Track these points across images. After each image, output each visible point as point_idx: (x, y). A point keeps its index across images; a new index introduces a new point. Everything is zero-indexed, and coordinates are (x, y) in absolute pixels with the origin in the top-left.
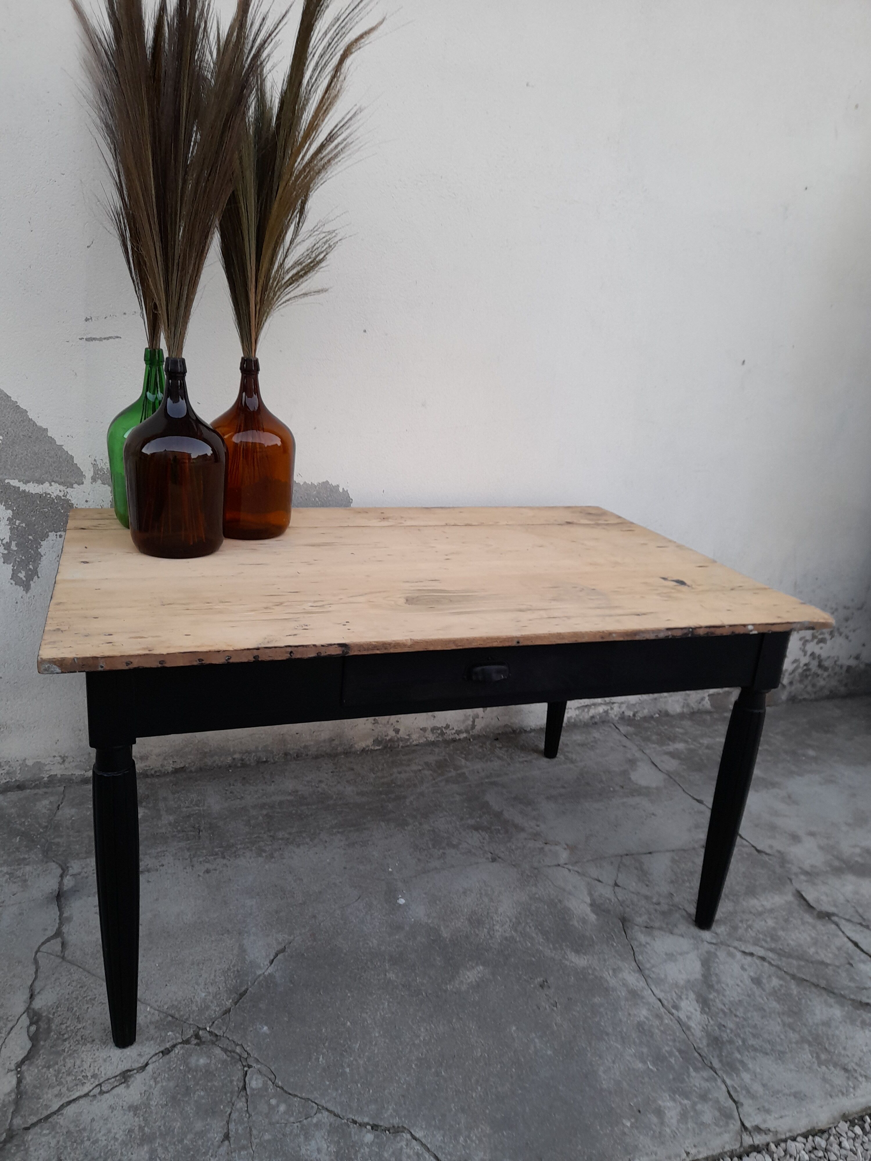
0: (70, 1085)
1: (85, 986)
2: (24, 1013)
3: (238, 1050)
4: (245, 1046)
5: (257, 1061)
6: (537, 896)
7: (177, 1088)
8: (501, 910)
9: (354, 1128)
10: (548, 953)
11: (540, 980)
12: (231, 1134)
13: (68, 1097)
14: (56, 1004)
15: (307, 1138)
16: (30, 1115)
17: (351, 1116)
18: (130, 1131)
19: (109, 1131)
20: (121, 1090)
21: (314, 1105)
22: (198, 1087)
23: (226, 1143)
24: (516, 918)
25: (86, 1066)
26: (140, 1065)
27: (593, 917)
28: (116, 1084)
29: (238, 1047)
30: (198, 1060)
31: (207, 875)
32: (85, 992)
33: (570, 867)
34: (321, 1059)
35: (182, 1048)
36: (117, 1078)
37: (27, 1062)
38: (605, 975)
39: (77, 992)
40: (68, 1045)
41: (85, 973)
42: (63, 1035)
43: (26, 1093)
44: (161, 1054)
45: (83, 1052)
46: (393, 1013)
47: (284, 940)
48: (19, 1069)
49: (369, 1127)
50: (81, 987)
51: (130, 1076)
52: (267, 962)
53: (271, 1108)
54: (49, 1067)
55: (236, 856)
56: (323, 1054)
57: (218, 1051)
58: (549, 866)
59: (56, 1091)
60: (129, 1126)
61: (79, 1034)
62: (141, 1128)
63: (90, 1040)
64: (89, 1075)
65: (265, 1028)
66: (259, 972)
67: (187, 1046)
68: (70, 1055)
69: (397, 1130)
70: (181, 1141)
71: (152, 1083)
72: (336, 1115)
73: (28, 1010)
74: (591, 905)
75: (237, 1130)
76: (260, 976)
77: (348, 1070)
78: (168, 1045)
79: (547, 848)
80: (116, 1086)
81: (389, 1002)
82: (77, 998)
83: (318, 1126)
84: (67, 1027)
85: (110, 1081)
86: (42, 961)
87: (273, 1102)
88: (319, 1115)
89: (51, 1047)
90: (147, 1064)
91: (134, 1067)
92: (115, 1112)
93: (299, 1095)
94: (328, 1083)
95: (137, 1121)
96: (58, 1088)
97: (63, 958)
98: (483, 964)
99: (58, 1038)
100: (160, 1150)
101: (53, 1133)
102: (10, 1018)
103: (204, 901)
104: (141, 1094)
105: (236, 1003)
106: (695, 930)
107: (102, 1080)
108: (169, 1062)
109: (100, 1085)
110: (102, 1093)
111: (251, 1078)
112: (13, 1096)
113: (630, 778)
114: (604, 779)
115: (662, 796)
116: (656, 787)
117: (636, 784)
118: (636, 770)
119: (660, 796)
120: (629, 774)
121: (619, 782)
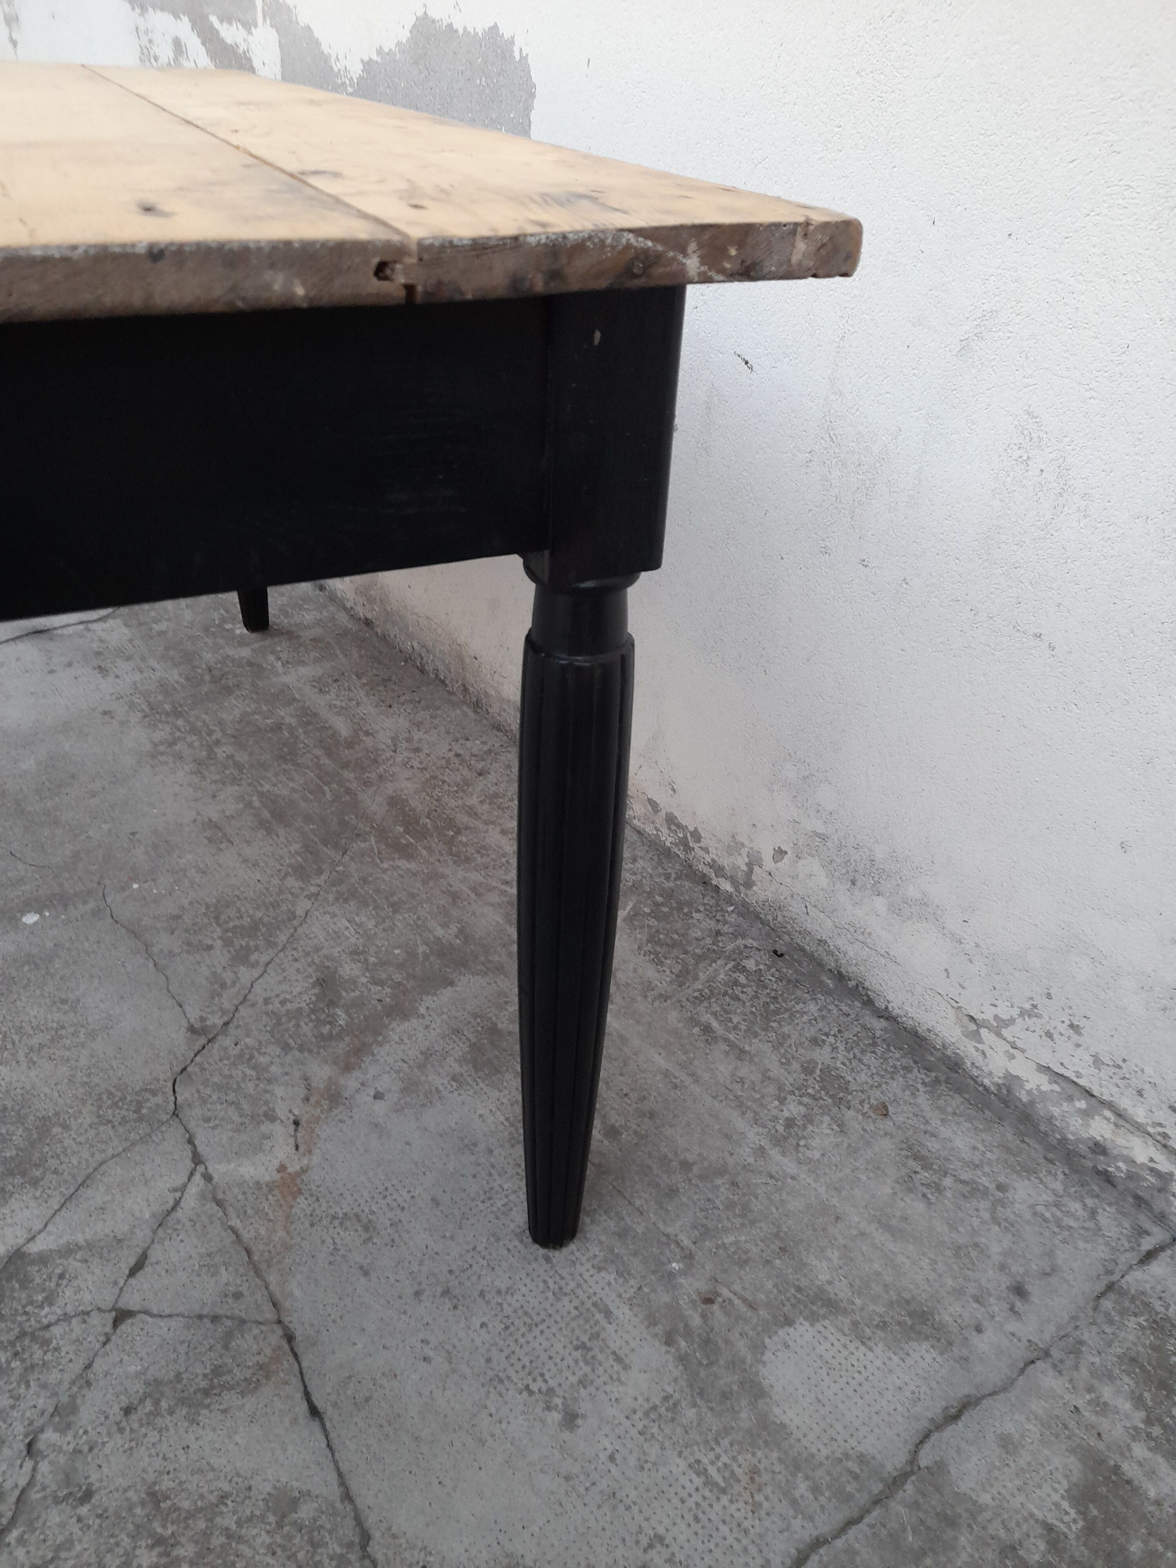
6: (56, 1130)
33: (193, 1190)
58: (190, 1141)
74: (17, 1256)
79: (280, 1132)
113: (789, 1322)
114: (729, 1239)
115: (718, 1450)
116: (783, 1426)
117: (758, 1348)
118: (863, 1343)
119: (718, 1443)
120: (813, 1318)
121: (737, 1287)
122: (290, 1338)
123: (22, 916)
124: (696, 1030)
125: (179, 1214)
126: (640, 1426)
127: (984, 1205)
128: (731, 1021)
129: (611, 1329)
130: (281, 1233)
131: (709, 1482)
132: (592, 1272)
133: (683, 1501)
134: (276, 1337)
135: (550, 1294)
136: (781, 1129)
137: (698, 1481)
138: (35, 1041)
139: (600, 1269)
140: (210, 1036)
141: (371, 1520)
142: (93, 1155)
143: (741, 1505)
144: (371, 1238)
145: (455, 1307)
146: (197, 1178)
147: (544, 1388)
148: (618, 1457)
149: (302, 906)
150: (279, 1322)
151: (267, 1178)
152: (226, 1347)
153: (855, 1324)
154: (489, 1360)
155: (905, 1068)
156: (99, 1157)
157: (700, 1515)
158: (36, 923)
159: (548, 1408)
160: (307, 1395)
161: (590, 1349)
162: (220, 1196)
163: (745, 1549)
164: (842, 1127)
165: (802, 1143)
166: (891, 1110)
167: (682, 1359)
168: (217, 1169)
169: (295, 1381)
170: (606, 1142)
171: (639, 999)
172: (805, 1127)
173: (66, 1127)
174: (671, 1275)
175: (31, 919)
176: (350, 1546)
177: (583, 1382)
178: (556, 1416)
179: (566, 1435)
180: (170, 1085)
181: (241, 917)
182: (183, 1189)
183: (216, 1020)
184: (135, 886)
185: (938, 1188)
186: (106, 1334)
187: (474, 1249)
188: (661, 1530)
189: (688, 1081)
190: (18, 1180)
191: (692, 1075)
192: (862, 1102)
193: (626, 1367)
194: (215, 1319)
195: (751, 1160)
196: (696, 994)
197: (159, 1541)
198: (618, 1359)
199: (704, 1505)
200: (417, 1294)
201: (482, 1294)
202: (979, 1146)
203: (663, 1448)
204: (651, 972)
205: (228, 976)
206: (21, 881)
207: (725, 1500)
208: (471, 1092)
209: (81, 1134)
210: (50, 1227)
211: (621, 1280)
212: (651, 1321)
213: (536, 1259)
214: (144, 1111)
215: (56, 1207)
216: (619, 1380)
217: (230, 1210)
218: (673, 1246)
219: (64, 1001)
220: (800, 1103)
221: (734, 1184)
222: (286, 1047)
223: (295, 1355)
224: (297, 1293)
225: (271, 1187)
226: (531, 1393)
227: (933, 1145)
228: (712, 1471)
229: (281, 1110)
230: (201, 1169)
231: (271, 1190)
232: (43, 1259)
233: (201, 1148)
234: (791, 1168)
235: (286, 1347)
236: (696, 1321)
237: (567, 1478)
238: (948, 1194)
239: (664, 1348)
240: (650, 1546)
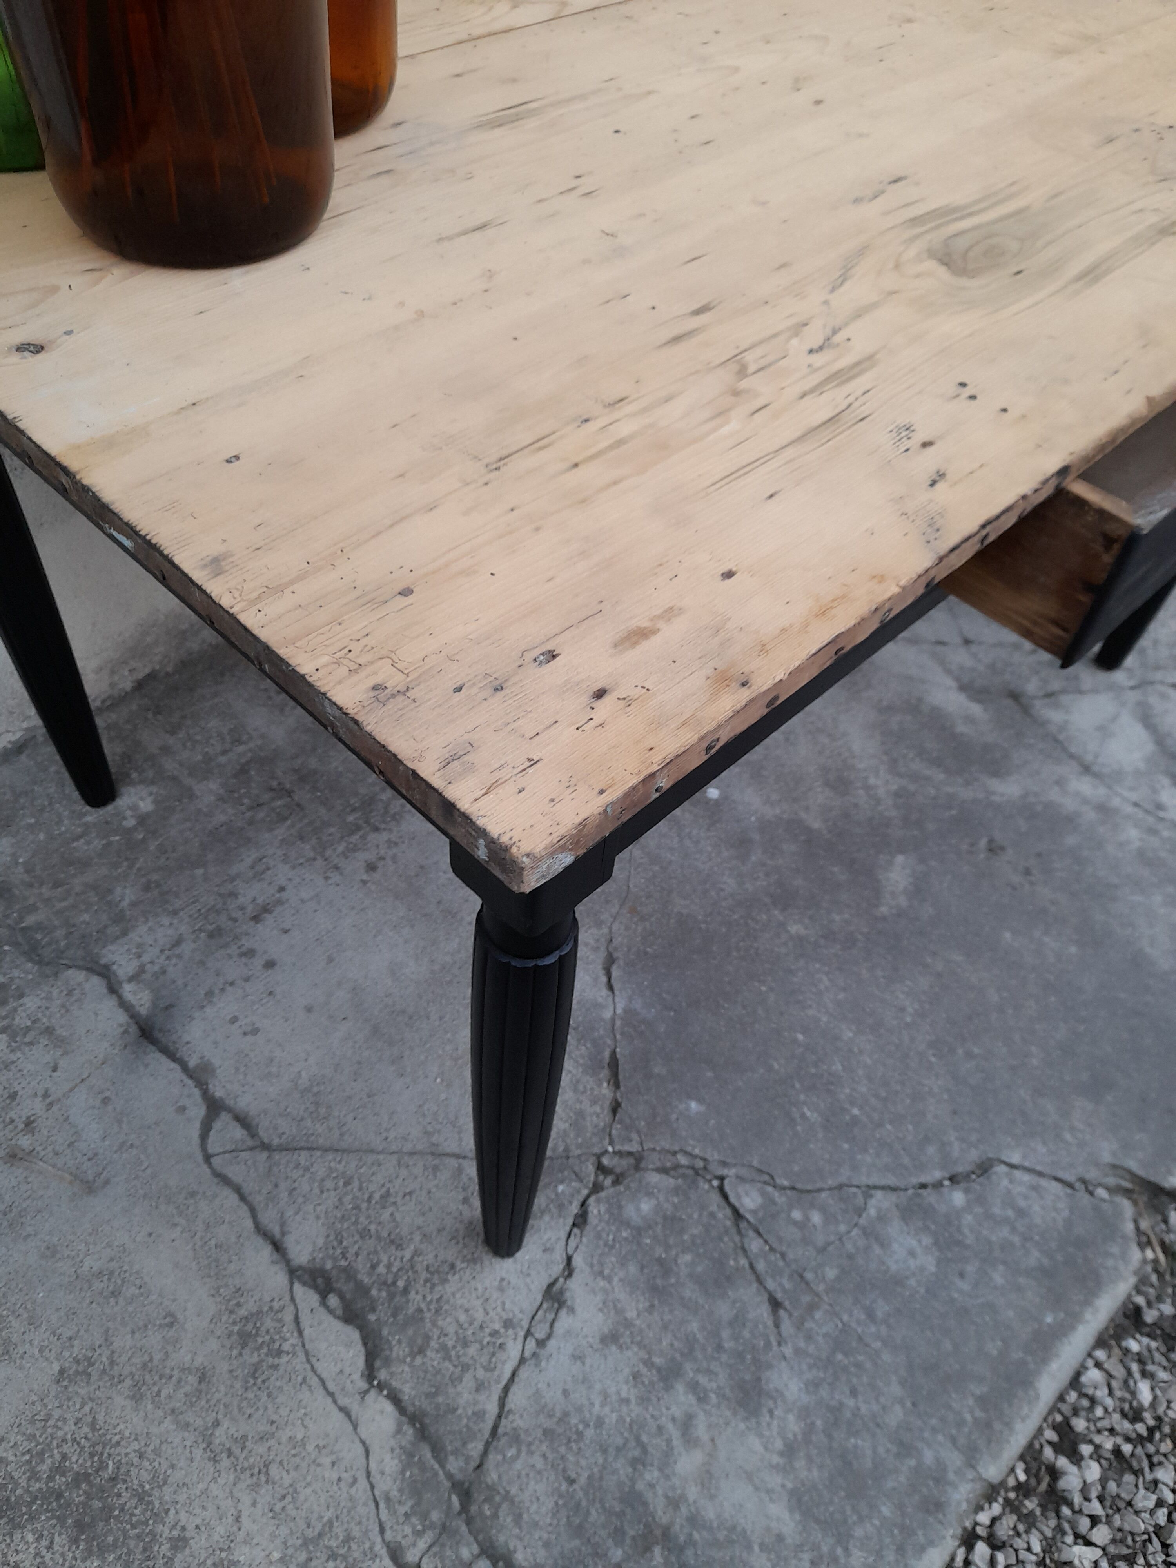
0: (484, 1360)
1: (352, 1178)
2: (292, 1284)
3: (683, 1160)
4: (689, 1149)
5: (724, 1164)
7: (646, 1271)
9: (930, 1197)
10: (967, 794)
11: (983, 843)
12: (779, 1296)
13: (498, 1382)
14: (332, 1237)
15: (884, 1244)
16: (464, 1444)
17: (915, 1181)
18: (636, 1376)
19: (605, 1395)
20: (565, 1321)
21: (854, 1190)
22: (674, 1252)
23: (782, 1313)
24: (886, 753)
25: (479, 1315)
26: (561, 1267)
27: (976, 709)
28: (550, 1316)
29: (679, 1156)
30: (638, 1209)
31: (377, 876)
32: (360, 1189)
34: (808, 1114)
35: (598, 1201)
36: (545, 1306)
37: (378, 1363)
38: (1054, 795)
39: (350, 1197)
40: (419, 1297)
41: (330, 1156)
42: (394, 1283)
43: (424, 1414)
44: (576, 1230)
45: (453, 1294)
46: (844, 990)
47: (598, 940)
48: (376, 1382)
49: (947, 1183)
50: (347, 1183)
51: (561, 1292)
52: (605, 992)
53: (802, 1225)
54: (421, 1351)
55: (393, 818)
56: (805, 1103)
57: (654, 1178)
59: (468, 1381)
60: (627, 1371)
61: (419, 1267)
62: (649, 1363)
63: (446, 1268)
64: (497, 1326)
65: (693, 1105)
66: (608, 1014)
67: (603, 1194)
68: (437, 1311)
69: (984, 1168)
70: (719, 1348)
71: (602, 1283)
72: (894, 1189)
73: (294, 1273)
75: (781, 1285)
76: (613, 1020)
77: (856, 1111)
78: (575, 1208)
80: (554, 1321)
81: (827, 974)
82: (357, 1207)
83: (882, 1218)
84: (389, 1266)
85: (537, 1318)
86: (235, 1172)
87: (797, 1215)
88: (872, 1202)
89: (394, 1315)
90: (569, 1259)
91: (554, 1276)
92: (588, 1361)
93: (826, 1186)
94: (846, 1146)
95: (633, 1355)
96: (468, 1377)
97: (265, 1147)
98: (901, 852)
99: (391, 1296)
100: (703, 1380)
101: (524, 1448)
102: (276, 1305)
103: (412, 926)
104: (601, 1310)
105: (617, 1086)
106: (1102, 677)
107: (525, 1324)
108: (598, 1236)
109: (528, 1333)
110: (541, 1343)
111: (739, 1197)
112: (409, 1431)
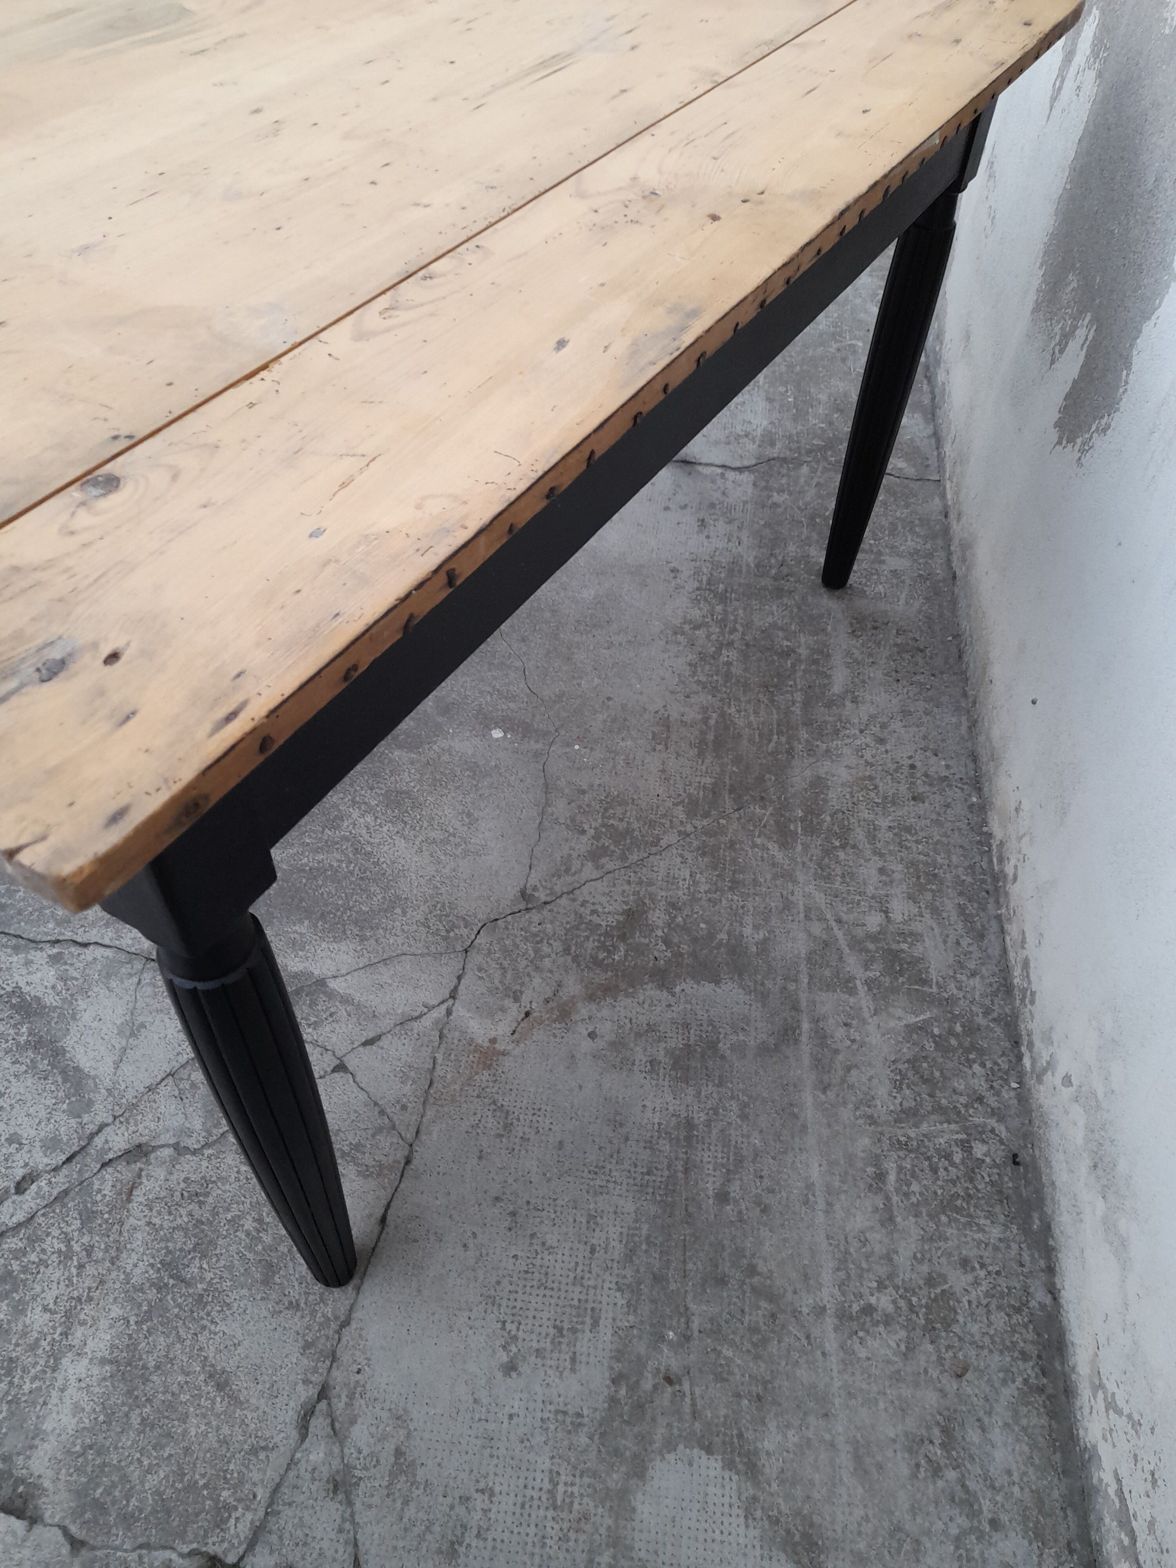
6: (398, 911)
8: (401, 843)
31: (666, 569)
33: (436, 1014)
58: (459, 978)
74: (321, 983)
79: (514, 1011)
113: (709, 1450)
114: (728, 1352)
115: (577, 1480)
116: (634, 1510)
117: (670, 1445)
118: (746, 1517)
119: (581, 1476)
120: (729, 1465)
121: (697, 1391)
122: (408, 1162)
123: (495, 728)
124: (870, 1170)
125: (415, 1024)
126: (546, 1415)
127: (962, 1521)
128: (909, 1185)
129: (588, 1335)
130: (457, 1087)
131: (552, 1493)
132: (613, 1286)
133: (525, 1487)
134: (400, 1155)
135: (572, 1275)
136: (855, 1307)
137: (547, 1486)
138: (433, 834)
139: (619, 1289)
140: (530, 906)
141: (358, 1314)
142: (403, 944)
143: (557, 1527)
144: (502, 1136)
145: (510, 1229)
146: (444, 1007)
147: (513, 1333)
148: (515, 1420)
149: (671, 838)
150: (411, 1145)
151: (480, 1041)
152: (373, 1136)
153: (755, 1499)
154: (498, 1283)
155: (1023, 1353)
156: (406, 948)
157: (527, 1506)
158: (497, 740)
159: (504, 1347)
160: (388, 1206)
161: (562, 1336)
162: (445, 1031)
163: (533, 1554)
164: (909, 1351)
165: (861, 1334)
166: (969, 1376)
167: (613, 1401)
168: (459, 1010)
169: (390, 1191)
170: (711, 1201)
171: (850, 1106)
172: (877, 1324)
173: (404, 913)
174: (662, 1338)
175: (497, 734)
176: (337, 1318)
177: (539, 1352)
178: (504, 1358)
179: (499, 1375)
180: (480, 925)
181: (621, 820)
182: (430, 1008)
183: (542, 895)
184: (577, 747)
185: (936, 1471)
186: (326, 1072)
187: (555, 1200)
188: (497, 1489)
189: (821, 1205)
190: (356, 931)
191: (829, 1204)
192: (949, 1347)
193: (573, 1370)
194: (382, 1112)
195: (805, 1310)
196: (902, 1139)
197: (260, 1221)
198: (573, 1360)
199: (536, 1503)
200: (497, 1199)
201: (533, 1236)
202: (1016, 1474)
203: (545, 1443)
204: (882, 1091)
205: (576, 865)
206: (513, 698)
207: (550, 1514)
208: (654, 1083)
209: (407, 924)
210: (349, 977)
211: (626, 1310)
212: (618, 1355)
213: (586, 1243)
214: (452, 934)
215: (361, 966)
216: (561, 1373)
217: (443, 1046)
218: (683, 1320)
219: (469, 815)
220: (894, 1302)
221: (773, 1316)
222: (567, 951)
223: (402, 1176)
224: (435, 1136)
225: (478, 1049)
226: (503, 1328)
227: (973, 1436)
228: (561, 1488)
229: (525, 998)
230: (451, 1002)
231: (475, 1051)
232: (331, 995)
233: (462, 987)
234: (831, 1344)
235: (402, 1165)
236: (647, 1385)
237: (476, 1401)
238: (940, 1484)
239: (608, 1382)
240: (482, 1491)
